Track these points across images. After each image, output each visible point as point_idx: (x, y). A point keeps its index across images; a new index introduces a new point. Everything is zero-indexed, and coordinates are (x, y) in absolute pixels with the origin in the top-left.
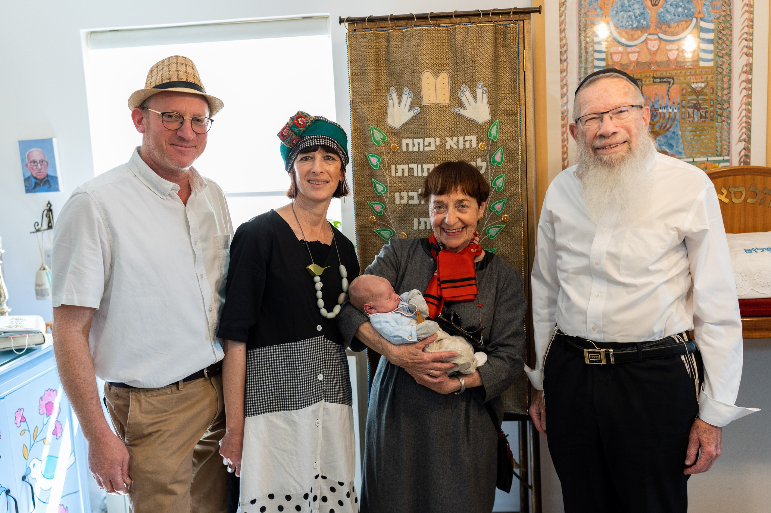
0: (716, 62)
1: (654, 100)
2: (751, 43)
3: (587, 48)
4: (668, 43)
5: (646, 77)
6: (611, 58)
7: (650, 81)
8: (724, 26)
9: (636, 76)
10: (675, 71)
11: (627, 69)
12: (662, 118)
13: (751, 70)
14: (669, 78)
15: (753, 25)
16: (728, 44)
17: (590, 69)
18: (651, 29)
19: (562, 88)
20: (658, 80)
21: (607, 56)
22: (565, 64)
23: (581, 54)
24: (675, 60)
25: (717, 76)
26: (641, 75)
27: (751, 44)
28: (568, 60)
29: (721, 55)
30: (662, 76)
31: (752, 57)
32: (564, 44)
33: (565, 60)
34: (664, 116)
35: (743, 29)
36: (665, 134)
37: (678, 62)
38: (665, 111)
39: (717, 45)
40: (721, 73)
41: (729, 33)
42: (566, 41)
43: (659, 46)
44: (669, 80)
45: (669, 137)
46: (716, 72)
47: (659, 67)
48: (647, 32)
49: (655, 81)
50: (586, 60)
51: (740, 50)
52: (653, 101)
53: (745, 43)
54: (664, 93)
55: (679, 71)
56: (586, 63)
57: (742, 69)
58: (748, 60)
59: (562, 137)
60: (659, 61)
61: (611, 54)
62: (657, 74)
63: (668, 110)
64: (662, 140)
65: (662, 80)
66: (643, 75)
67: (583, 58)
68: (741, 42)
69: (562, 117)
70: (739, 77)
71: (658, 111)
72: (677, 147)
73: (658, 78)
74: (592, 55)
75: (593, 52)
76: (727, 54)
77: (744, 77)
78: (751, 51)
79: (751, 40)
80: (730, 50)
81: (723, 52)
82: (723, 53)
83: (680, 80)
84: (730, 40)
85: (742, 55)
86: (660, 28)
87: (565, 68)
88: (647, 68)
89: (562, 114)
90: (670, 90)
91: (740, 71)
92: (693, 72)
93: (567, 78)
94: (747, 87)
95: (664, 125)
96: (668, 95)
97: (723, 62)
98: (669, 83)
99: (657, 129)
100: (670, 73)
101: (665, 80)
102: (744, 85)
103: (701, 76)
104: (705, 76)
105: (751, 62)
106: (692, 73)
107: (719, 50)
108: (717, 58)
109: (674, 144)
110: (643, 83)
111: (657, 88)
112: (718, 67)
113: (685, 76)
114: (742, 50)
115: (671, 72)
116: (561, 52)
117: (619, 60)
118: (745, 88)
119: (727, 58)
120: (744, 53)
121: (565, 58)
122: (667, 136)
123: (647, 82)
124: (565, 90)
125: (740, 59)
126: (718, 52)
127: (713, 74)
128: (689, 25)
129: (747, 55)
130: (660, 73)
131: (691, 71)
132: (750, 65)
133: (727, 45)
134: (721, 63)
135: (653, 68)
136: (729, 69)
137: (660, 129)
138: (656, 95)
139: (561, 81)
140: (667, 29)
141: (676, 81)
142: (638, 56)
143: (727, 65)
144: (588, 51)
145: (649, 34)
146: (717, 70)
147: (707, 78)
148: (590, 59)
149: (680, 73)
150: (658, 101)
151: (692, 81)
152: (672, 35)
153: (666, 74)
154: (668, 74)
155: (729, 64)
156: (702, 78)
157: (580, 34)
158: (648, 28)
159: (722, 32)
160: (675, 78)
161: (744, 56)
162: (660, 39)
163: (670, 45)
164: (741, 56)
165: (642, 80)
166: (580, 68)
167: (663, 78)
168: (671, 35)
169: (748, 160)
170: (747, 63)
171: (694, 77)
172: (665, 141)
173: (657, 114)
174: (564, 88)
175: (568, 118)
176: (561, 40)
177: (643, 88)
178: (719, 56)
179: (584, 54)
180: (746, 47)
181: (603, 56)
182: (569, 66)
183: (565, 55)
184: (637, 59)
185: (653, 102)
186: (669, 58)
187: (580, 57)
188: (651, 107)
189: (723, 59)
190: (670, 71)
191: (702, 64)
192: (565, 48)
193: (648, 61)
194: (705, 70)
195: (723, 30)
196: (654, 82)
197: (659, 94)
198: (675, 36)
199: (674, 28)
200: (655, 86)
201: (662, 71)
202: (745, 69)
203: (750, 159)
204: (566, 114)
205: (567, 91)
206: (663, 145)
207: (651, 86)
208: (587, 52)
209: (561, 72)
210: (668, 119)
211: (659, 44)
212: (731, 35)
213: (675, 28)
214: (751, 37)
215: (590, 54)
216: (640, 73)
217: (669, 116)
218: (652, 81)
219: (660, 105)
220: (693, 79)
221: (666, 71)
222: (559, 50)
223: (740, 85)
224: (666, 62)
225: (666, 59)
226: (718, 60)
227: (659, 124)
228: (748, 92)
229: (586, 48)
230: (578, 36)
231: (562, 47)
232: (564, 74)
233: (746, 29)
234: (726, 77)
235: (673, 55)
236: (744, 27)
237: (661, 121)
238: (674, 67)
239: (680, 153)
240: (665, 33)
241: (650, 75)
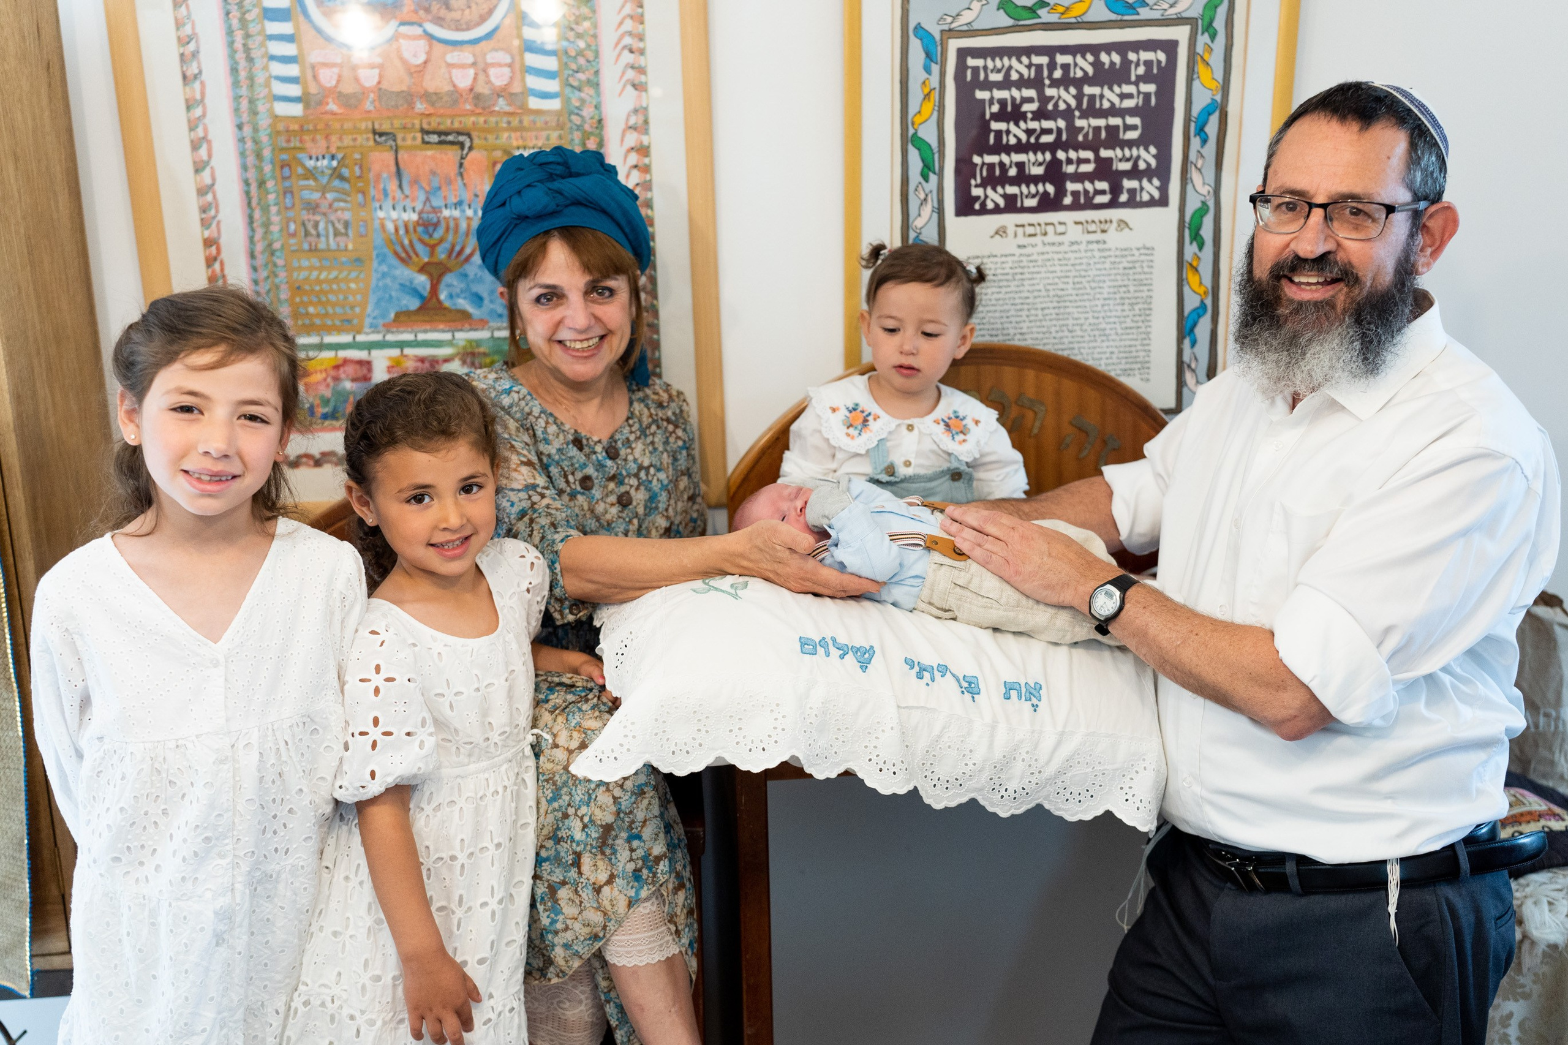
0: (566, 101)
1: (429, 184)
2: (642, 58)
3: (249, 49)
4: (450, 48)
5: (405, 128)
6: (315, 77)
7: (414, 139)
8: (577, 13)
9: (381, 125)
10: (473, 119)
11: (356, 107)
12: (451, 232)
13: (646, 122)
14: (459, 133)
15: (642, 15)
16: (591, 59)
17: (263, 101)
18: (405, 9)
19: (195, 146)
20: (435, 138)
21: (303, 71)
22: (197, 85)
23: (237, 63)
24: (471, 90)
25: (571, 133)
26: (392, 124)
27: (642, 61)
28: (204, 77)
29: (576, 84)
30: (442, 128)
31: (646, 90)
32: (188, 36)
33: (196, 77)
34: (457, 226)
35: (621, 23)
36: (461, 270)
37: (478, 97)
38: (456, 213)
39: (565, 59)
40: (579, 128)
41: (591, 33)
42: (193, 28)
43: (428, 53)
44: (461, 138)
45: (471, 276)
46: (569, 125)
47: (433, 104)
48: (395, 17)
49: (427, 138)
50: (251, 78)
51: (620, 74)
52: (427, 188)
53: (627, 57)
54: (453, 171)
55: (482, 119)
56: (251, 86)
57: (627, 120)
58: (639, 97)
59: (210, 271)
60: (431, 90)
61: (313, 67)
62: (429, 124)
63: (463, 211)
64: (455, 283)
65: (443, 138)
66: (397, 123)
67: (243, 74)
68: (619, 55)
69: (202, 220)
70: (622, 141)
71: (441, 212)
72: (492, 301)
73: (434, 133)
74: (266, 68)
75: (265, 60)
76: (589, 81)
77: (632, 139)
78: (643, 78)
79: (642, 52)
80: (597, 73)
81: (581, 76)
82: (580, 80)
83: (485, 139)
84: (593, 48)
85: (624, 86)
86: (427, 10)
87: (198, 97)
88: (405, 106)
89: (204, 211)
90: (465, 162)
91: (623, 126)
92: (515, 122)
93: (206, 121)
94: (640, 164)
95: (458, 248)
96: (461, 174)
97: (583, 101)
98: (462, 145)
99: (443, 256)
100: (461, 122)
101: (450, 138)
102: (633, 158)
103: (534, 133)
104: (544, 134)
105: (644, 105)
106: (512, 125)
107: (571, 72)
108: (568, 90)
109: (485, 295)
110: (399, 142)
111: (433, 158)
112: (571, 113)
113: (496, 130)
114: (623, 73)
115: (463, 119)
116: (182, 55)
117: (334, 83)
118: (636, 166)
119: (592, 92)
120: (628, 80)
121: (196, 71)
122: (466, 275)
123: (409, 142)
124: (203, 152)
125: (620, 94)
126: (569, 75)
127: (562, 129)
128: (495, 7)
129: (634, 86)
130: (438, 120)
131: (511, 119)
132: (641, 111)
133: (588, 61)
134: (577, 104)
135: (420, 107)
136: (597, 117)
137: (449, 256)
138: (433, 173)
139: (192, 129)
140: (443, 12)
141: (476, 141)
142: (381, 76)
143: (592, 109)
144: (253, 55)
145: (403, 24)
146: (570, 121)
147: (548, 138)
148: (260, 78)
149: (485, 122)
150: (440, 188)
151: (515, 143)
152: (458, 29)
153: (452, 123)
154: (456, 125)
155: (596, 107)
156: (537, 138)
157: (228, 14)
158: (396, 7)
159: (574, 26)
160: (474, 134)
161: (629, 88)
162: (430, 37)
163: (456, 53)
164: (623, 90)
165: (394, 136)
166: (237, 98)
167: (447, 134)
168: (453, 27)
169: (655, 336)
170: (638, 107)
171: (518, 134)
172: (463, 286)
173: (439, 222)
174: (200, 147)
175: (218, 223)
176: (179, 24)
177: (400, 156)
178: (572, 86)
179: (243, 64)
180: (632, 67)
181: (293, 70)
182: (208, 91)
183: (195, 65)
184: (379, 83)
185: (427, 192)
186: (455, 86)
187: (234, 70)
188: (425, 203)
189: (582, 95)
190: (460, 116)
191: (534, 103)
192: (192, 47)
193: (405, 88)
194: (543, 118)
195: (577, 23)
196: (424, 142)
197: (439, 171)
198: (463, 30)
199: (459, 13)
200: (429, 153)
201: (441, 116)
202: (633, 121)
203: (657, 332)
204: (213, 212)
205: (210, 156)
206: (458, 296)
207: (419, 152)
208: (250, 60)
209: (188, 108)
210: (467, 234)
211: (427, 48)
212: (595, 36)
213: (463, 10)
214: (641, 45)
215: (259, 63)
216: (389, 118)
217: (469, 226)
218: (419, 140)
219: (445, 198)
220: (517, 139)
221: (453, 117)
222: (174, 51)
223: (626, 157)
224: (450, 94)
225: (447, 88)
226: (571, 95)
227: (446, 245)
228: (643, 175)
229: (247, 49)
230: (223, 15)
231: (183, 42)
232: (198, 112)
233: (629, 25)
234: (592, 138)
235: (464, 80)
236: (624, 18)
237: (450, 238)
238: (468, 107)
239: (500, 316)
240: (439, 21)
241: (413, 125)
